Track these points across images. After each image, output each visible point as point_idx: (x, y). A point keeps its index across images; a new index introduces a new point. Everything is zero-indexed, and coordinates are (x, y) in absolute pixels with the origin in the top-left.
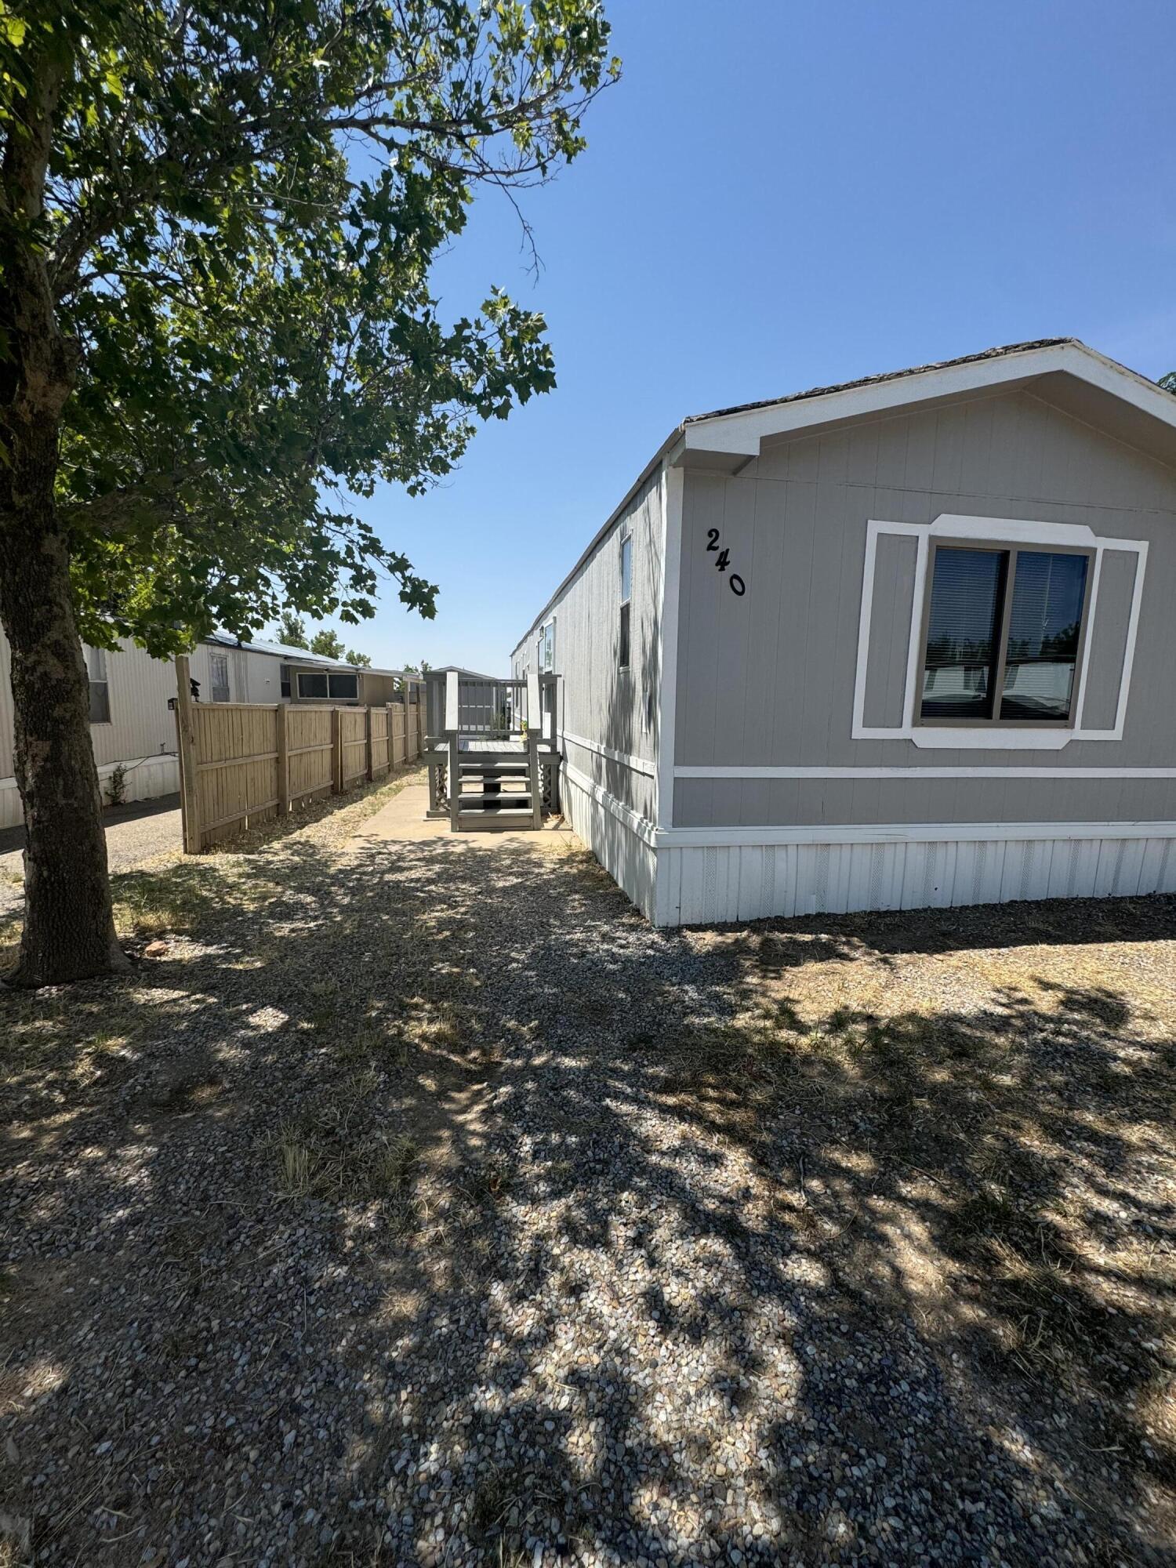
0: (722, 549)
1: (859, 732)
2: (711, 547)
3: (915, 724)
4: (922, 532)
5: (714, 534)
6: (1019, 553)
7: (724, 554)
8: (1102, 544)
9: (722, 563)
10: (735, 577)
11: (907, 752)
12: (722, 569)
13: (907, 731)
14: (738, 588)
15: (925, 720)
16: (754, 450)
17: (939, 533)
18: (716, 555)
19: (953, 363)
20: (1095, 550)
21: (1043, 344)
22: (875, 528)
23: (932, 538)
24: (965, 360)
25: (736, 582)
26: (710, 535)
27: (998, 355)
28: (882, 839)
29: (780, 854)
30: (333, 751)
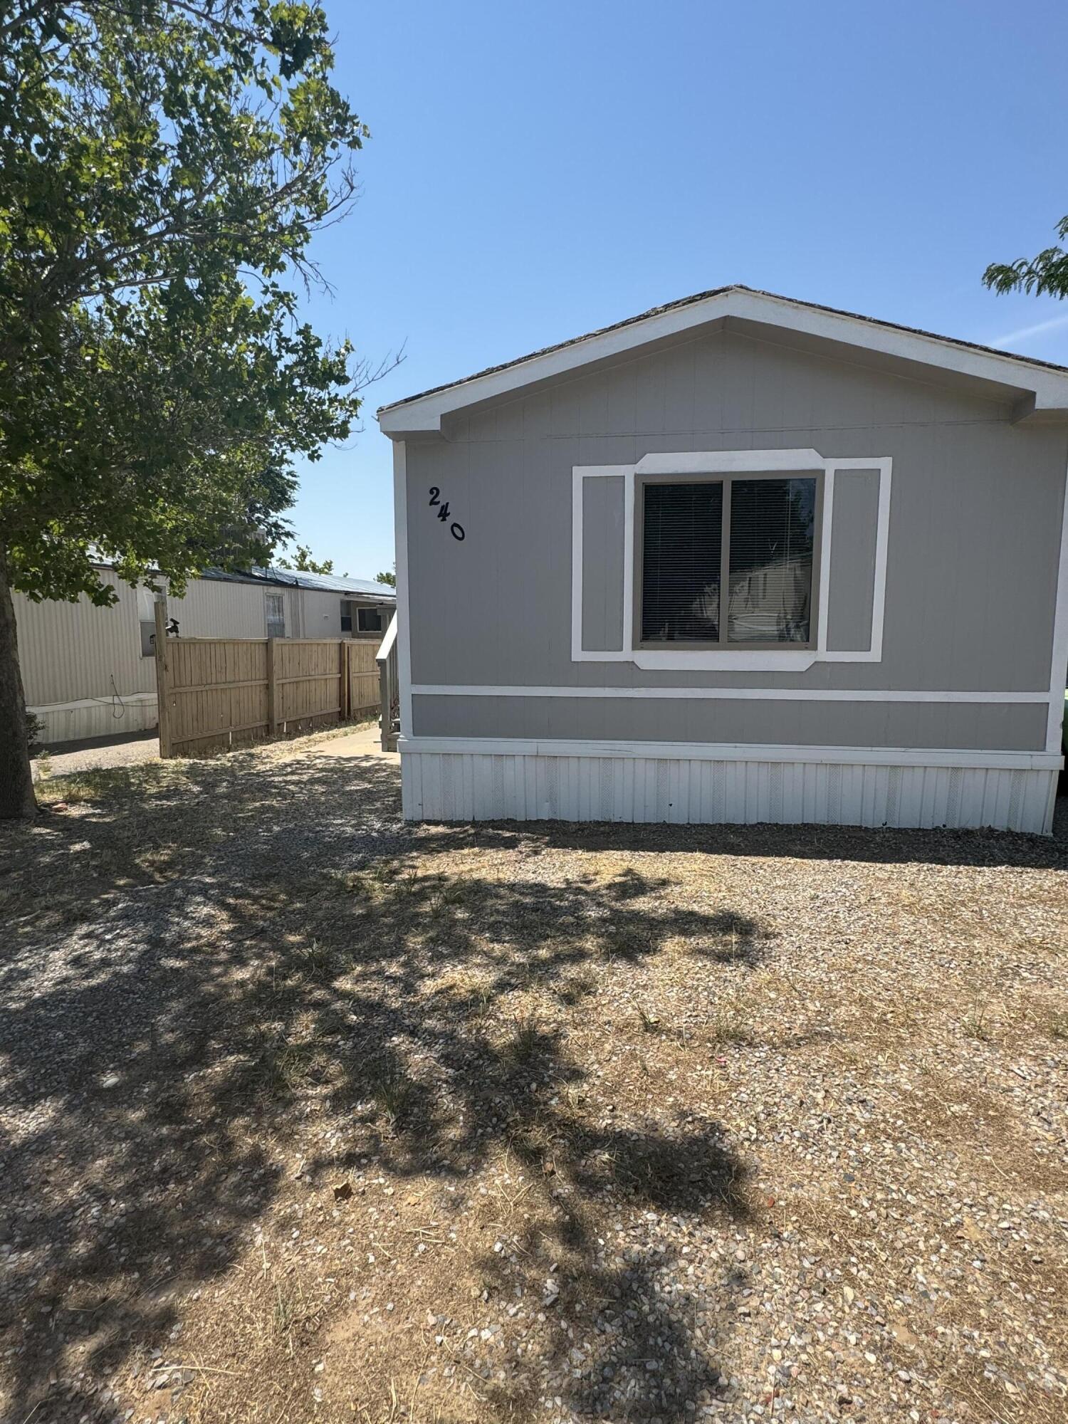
0: (443, 503)
1: (578, 655)
2: (432, 503)
3: (634, 648)
4: (628, 472)
5: (435, 491)
6: (734, 483)
7: (444, 508)
8: (830, 466)
9: (444, 514)
10: (456, 525)
11: (630, 675)
12: (444, 520)
13: (627, 654)
14: (458, 532)
15: (645, 644)
16: (436, 425)
17: (645, 472)
18: (437, 509)
19: (613, 328)
20: (822, 472)
21: (704, 295)
22: (579, 473)
23: (637, 477)
24: (624, 324)
25: (457, 530)
26: (431, 492)
27: (657, 313)
28: (607, 754)
29: (508, 763)
30: (341, 680)
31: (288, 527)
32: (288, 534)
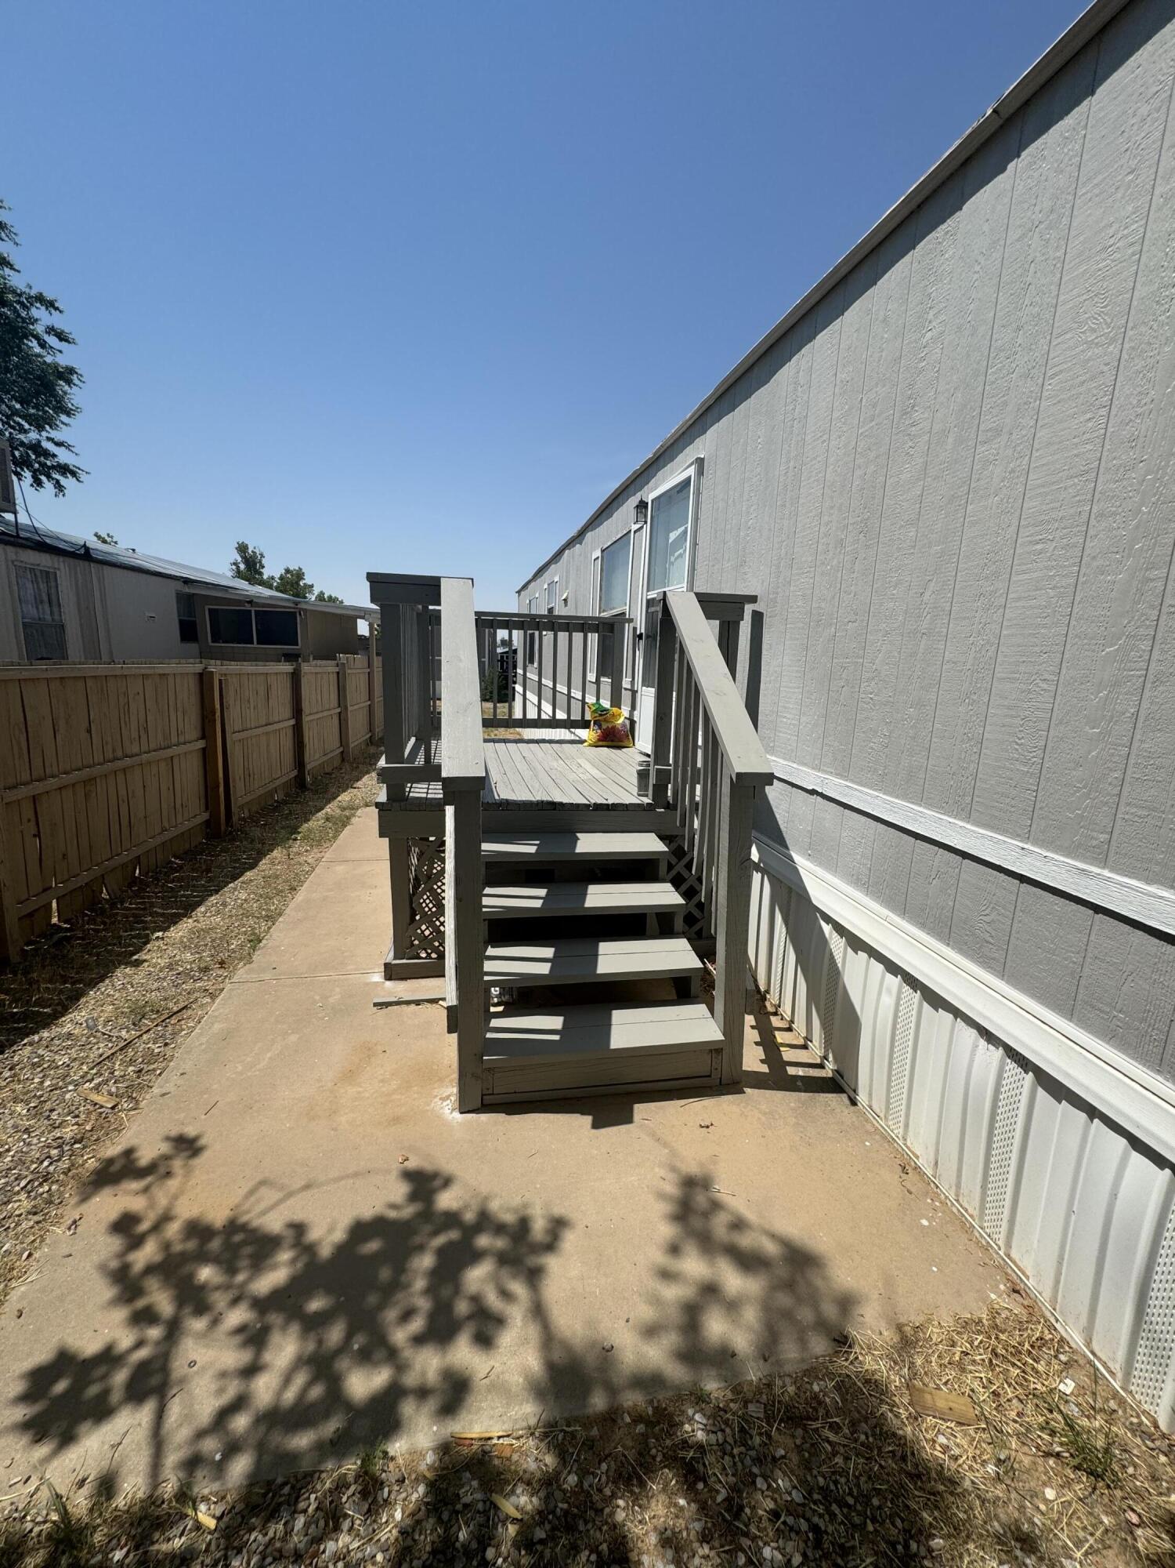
30: (207, 755)
31: (63, 456)
32: (65, 470)
